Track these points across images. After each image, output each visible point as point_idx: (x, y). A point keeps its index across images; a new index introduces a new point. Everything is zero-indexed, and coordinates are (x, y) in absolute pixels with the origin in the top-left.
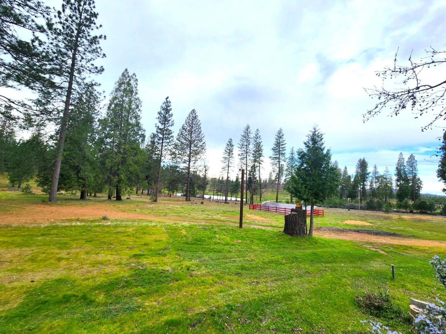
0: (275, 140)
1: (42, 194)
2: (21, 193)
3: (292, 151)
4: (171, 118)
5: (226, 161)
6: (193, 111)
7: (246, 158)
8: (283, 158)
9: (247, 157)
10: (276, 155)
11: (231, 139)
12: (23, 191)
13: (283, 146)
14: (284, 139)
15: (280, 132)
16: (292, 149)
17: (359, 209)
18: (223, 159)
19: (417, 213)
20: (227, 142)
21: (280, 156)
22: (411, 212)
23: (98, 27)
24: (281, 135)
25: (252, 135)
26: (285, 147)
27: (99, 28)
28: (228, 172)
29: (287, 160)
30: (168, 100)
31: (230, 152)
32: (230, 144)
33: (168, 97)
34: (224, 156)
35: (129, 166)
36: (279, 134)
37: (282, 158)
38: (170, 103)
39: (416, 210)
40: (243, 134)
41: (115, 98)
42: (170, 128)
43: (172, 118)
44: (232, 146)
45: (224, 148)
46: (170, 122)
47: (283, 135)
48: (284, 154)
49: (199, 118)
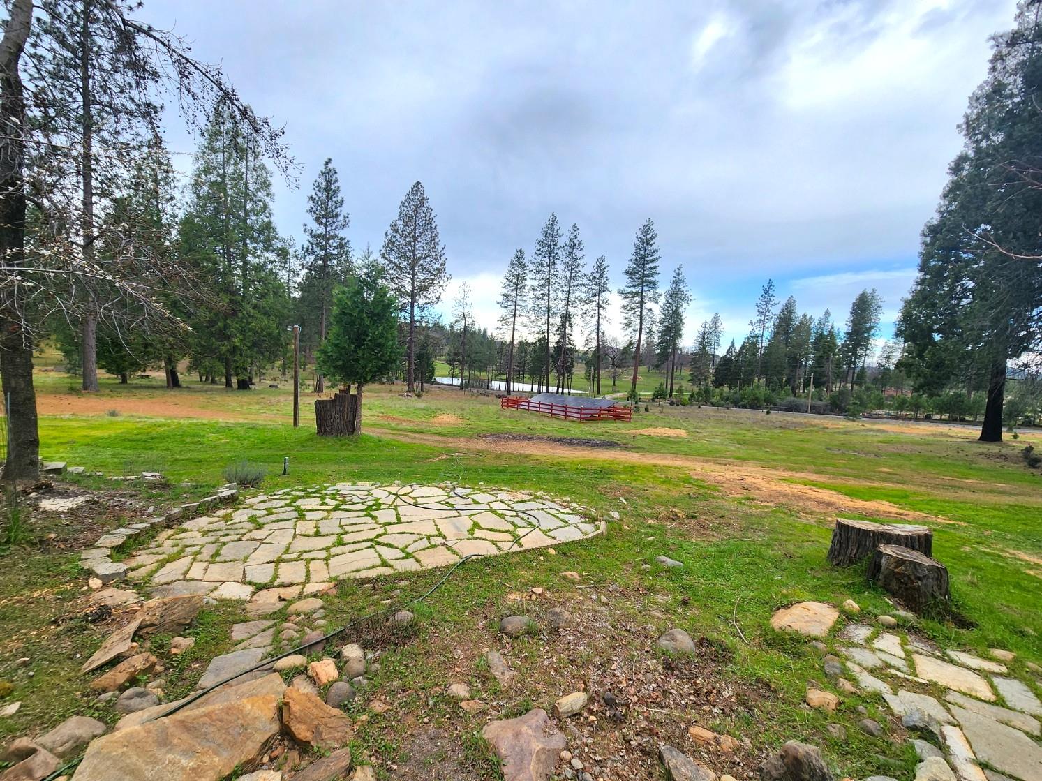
0: (633, 250)
1: (109, 378)
2: (66, 376)
3: (679, 275)
4: (339, 209)
5: (509, 303)
6: (417, 187)
7: (549, 295)
8: (651, 294)
9: (551, 292)
10: (634, 286)
11: (520, 251)
12: (69, 372)
13: (651, 265)
14: (655, 247)
15: (647, 229)
16: (677, 271)
17: (807, 412)
18: (501, 299)
19: (941, 421)
20: (511, 257)
21: (645, 289)
22: (928, 418)
23: (132, 6)
24: (649, 236)
25: (562, 241)
26: (655, 267)
27: (135, 9)
28: (514, 329)
29: (662, 300)
30: (331, 166)
31: (517, 282)
32: (519, 263)
33: (330, 160)
34: (505, 291)
35: (250, 320)
36: (645, 233)
37: (649, 293)
38: (336, 173)
39: (937, 414)
40: (541, 238)
41: (208, 170)
42: (341, 233)
43: (343, 210)
44: (523, 267)
45: (505, 273)
46: (341, 218)
47: (652, 238)
48: (654, 283)
49: (431, 203)
